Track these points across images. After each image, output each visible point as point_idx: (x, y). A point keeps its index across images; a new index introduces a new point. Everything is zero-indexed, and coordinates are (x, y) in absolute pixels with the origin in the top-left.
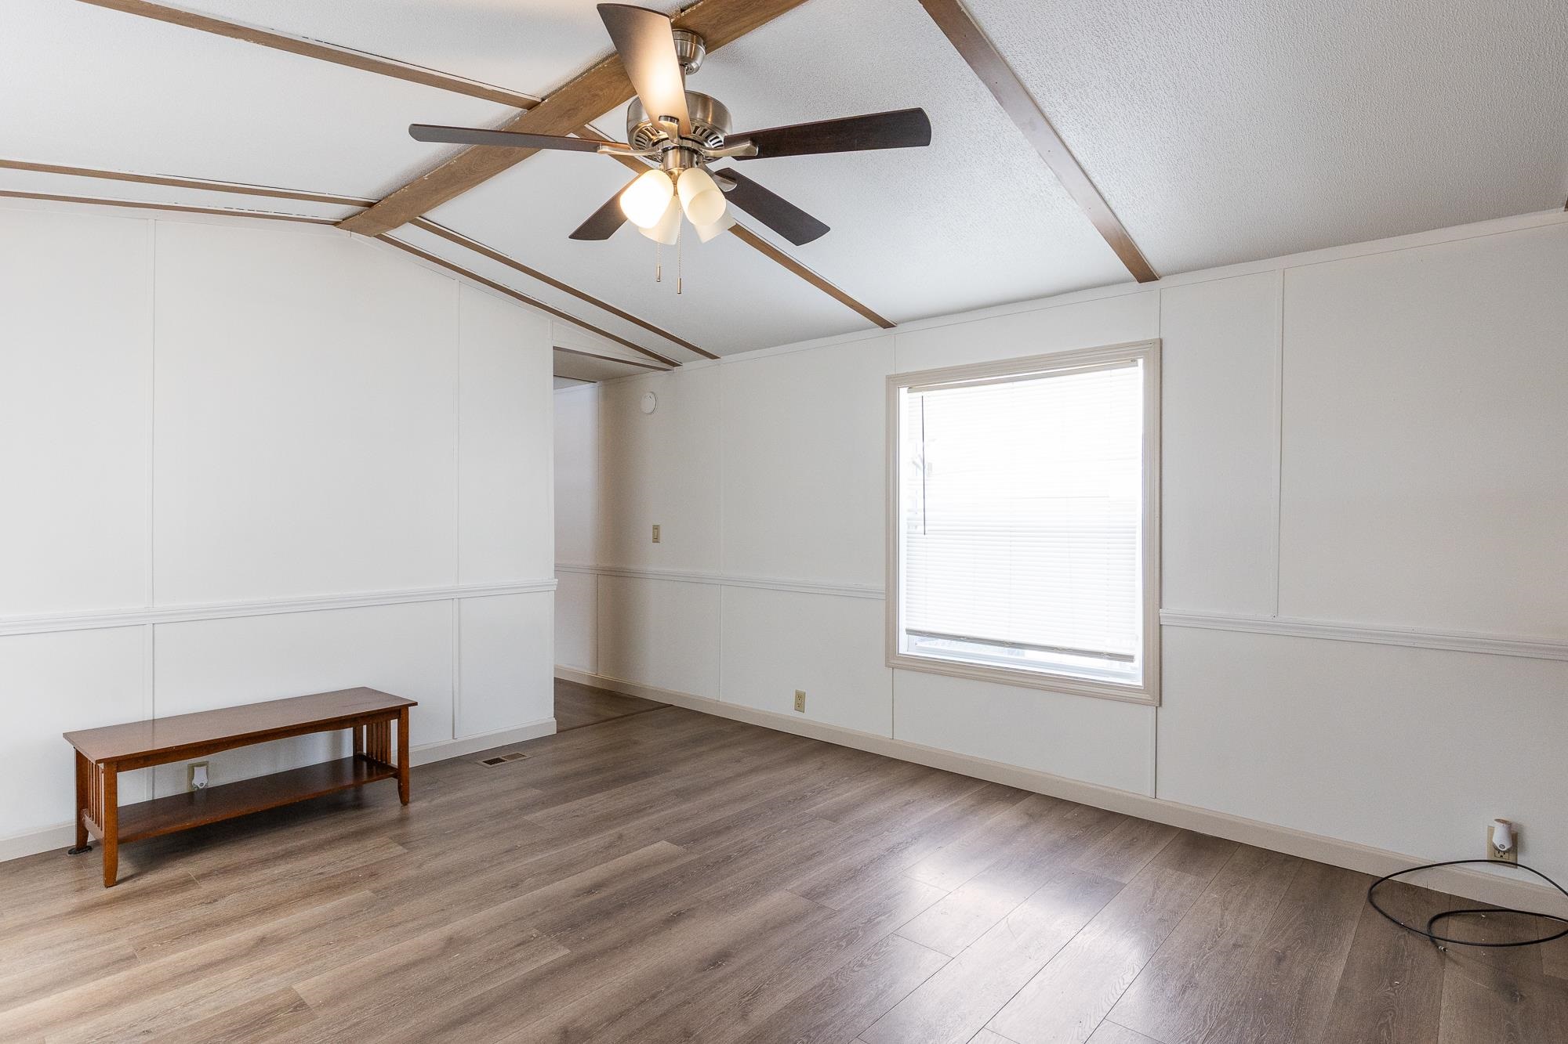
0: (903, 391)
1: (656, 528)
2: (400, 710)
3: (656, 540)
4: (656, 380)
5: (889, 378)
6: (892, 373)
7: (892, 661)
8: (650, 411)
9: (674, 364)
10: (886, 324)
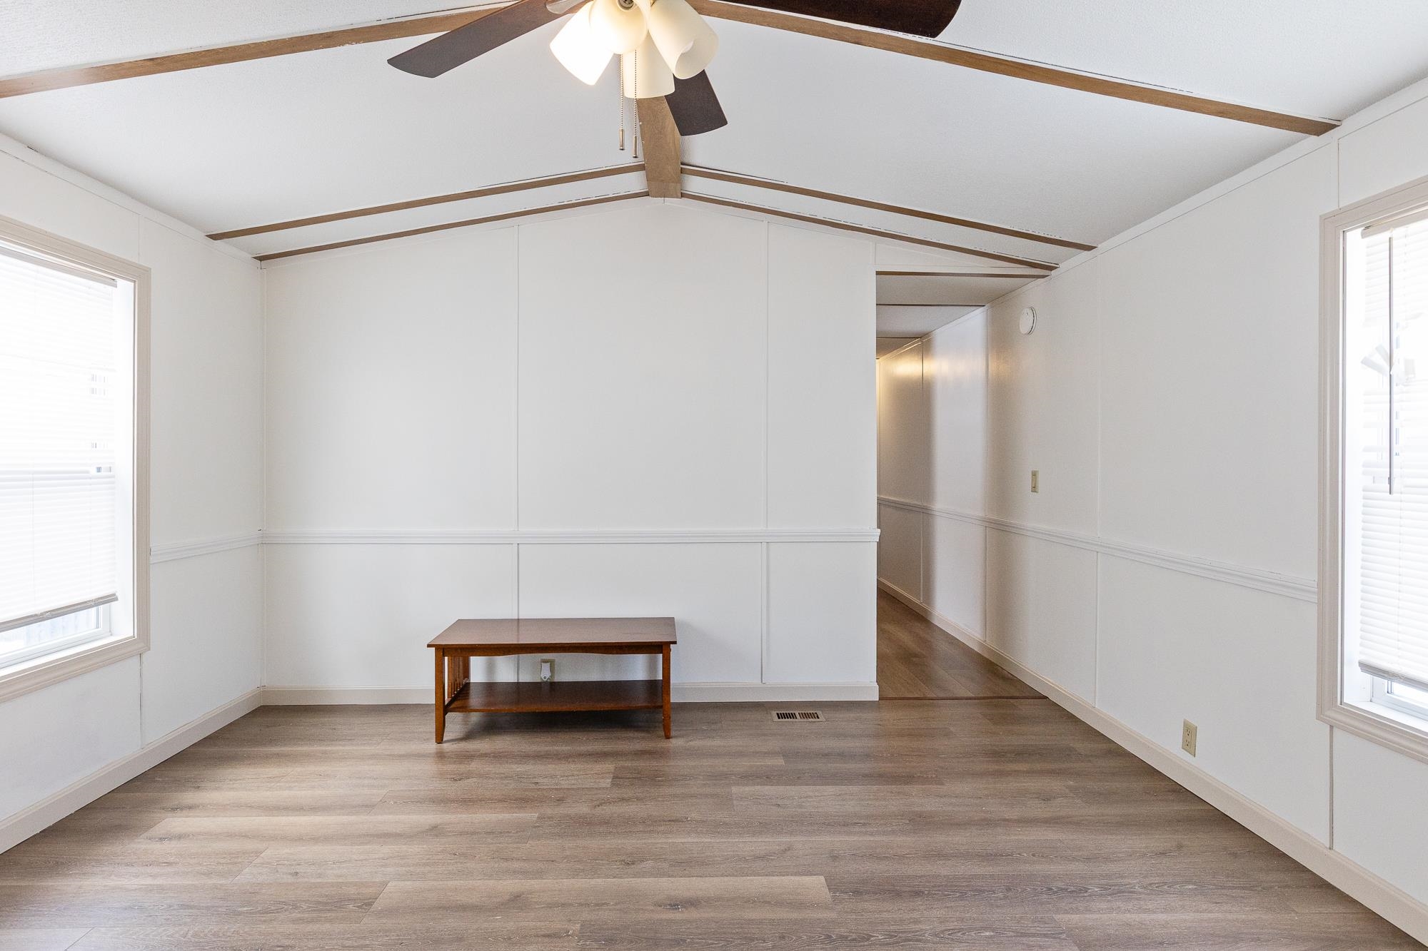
0: (1354, 238)
1: (1034, 474)
2: (662, 646)
3: (1034, 489)
4: (1035, 291)
5: (1325, 219)
6: (1332, 207)
7: (1328, 713)
8: (1026, 332)
9: (1051, 268)
10: (1319, 128)
